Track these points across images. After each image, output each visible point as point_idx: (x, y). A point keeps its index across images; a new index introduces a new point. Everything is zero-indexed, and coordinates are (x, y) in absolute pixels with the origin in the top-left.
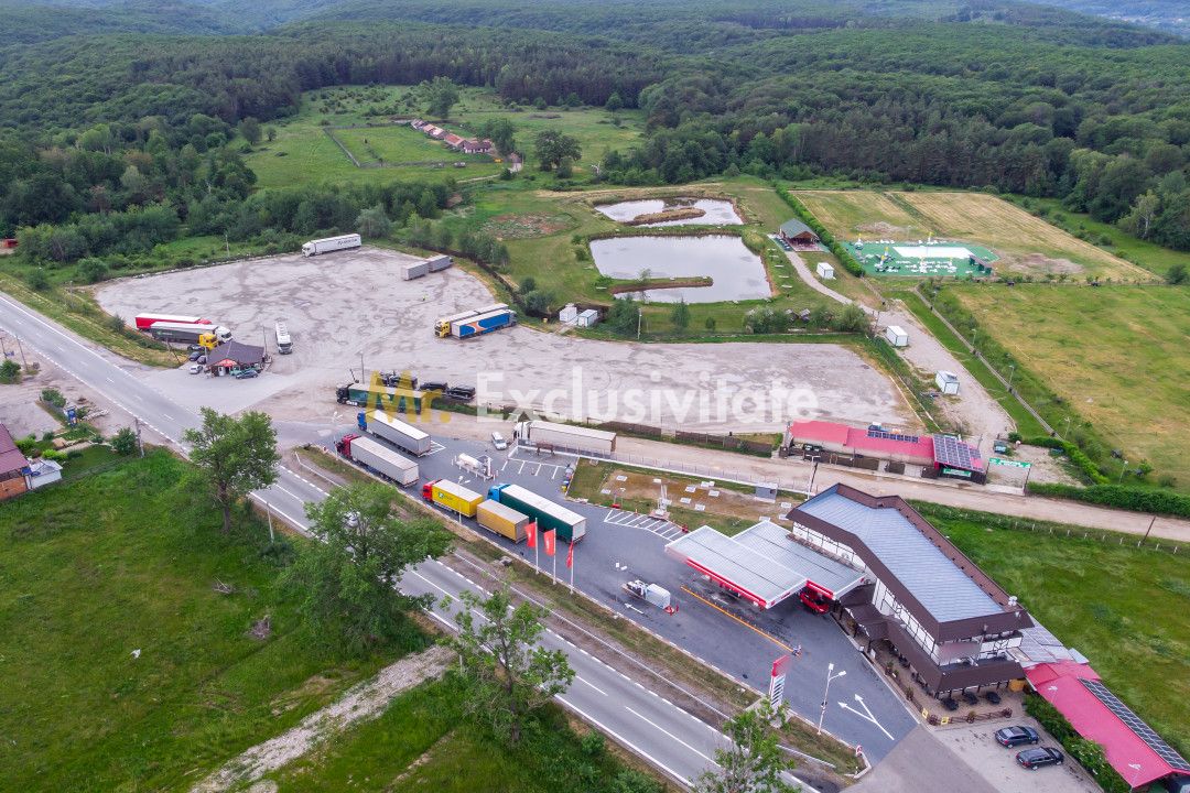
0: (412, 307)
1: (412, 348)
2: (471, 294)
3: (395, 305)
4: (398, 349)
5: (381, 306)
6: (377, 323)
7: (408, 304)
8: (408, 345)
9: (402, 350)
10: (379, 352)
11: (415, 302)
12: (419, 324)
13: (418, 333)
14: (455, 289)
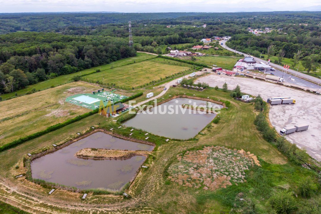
0: (302, 116)
1: (303, 102)
2: (277, 116)
3: (309, 117)
4: (307, 102)
5: (315, 118)
6: (316, 112)
7: (304, 117)
8: (304, 103)
9: (306, 102)
10: (313, 102)
11: (301, 117)
12: (300, 108)
13: (300, 106)
14: (283, 120)
